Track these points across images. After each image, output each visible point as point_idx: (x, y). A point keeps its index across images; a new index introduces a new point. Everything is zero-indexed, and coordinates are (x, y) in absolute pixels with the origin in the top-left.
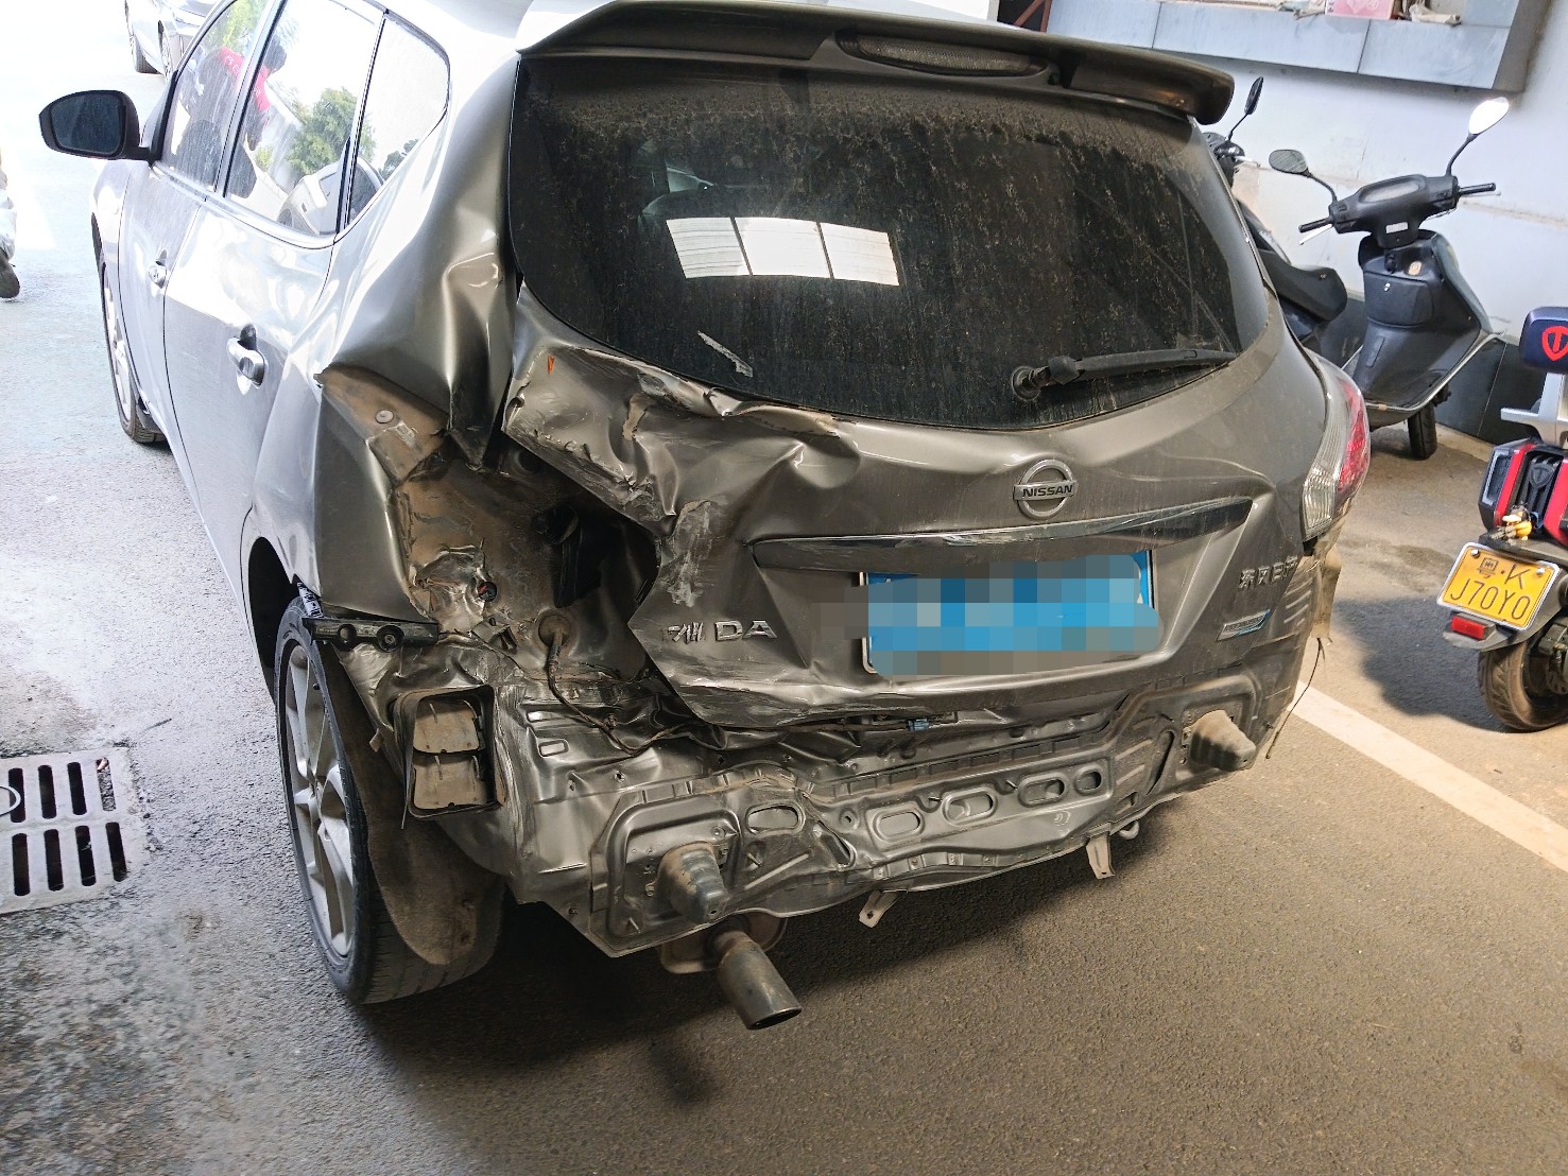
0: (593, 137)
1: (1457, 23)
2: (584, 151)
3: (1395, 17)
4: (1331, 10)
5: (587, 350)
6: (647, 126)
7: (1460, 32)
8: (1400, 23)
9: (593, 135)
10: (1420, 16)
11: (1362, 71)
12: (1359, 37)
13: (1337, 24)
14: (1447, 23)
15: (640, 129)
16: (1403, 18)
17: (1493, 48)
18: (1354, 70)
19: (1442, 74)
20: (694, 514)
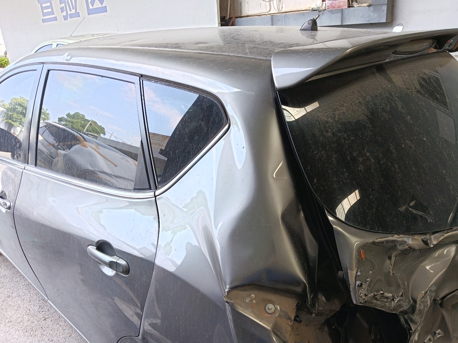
0: (328, 123)
1: (369, 6)
2: (327, 131)
3: (349, 7)
4: (328, 8)
5: (376, 240)
6: (346, 110)
7: (371, 8)
8: (351, 8)
9: (327, 122)
10: (357, 5)
11: (343, 24)
12: (339, 15)
13: (332, 12)
14: (367, 6)
15: (344, 113)
16: (352, 7)
17: (383, 10)
18: (341, 24)
19: (369, 21)
20: (423, 299)
